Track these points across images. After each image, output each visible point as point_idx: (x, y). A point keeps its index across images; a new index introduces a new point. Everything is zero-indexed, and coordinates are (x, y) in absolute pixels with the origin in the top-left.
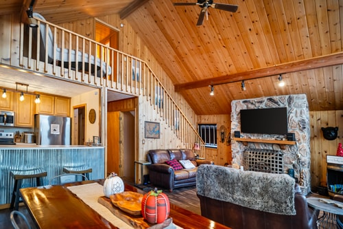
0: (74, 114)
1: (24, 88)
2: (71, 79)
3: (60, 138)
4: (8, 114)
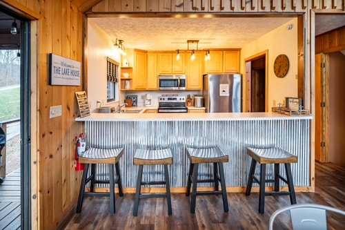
2: (256, 10)
4: (181, 78)
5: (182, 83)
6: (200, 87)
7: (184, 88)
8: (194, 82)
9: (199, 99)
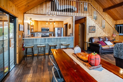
0: (64, 26)
1: (51, 20)
2: (64, 15)
3: (60, 34)
4: (48, 28)
5: (48, 30)
6: (53, 31)
7: (49, 31)
8: (51, 30)
9: (53, 34)
